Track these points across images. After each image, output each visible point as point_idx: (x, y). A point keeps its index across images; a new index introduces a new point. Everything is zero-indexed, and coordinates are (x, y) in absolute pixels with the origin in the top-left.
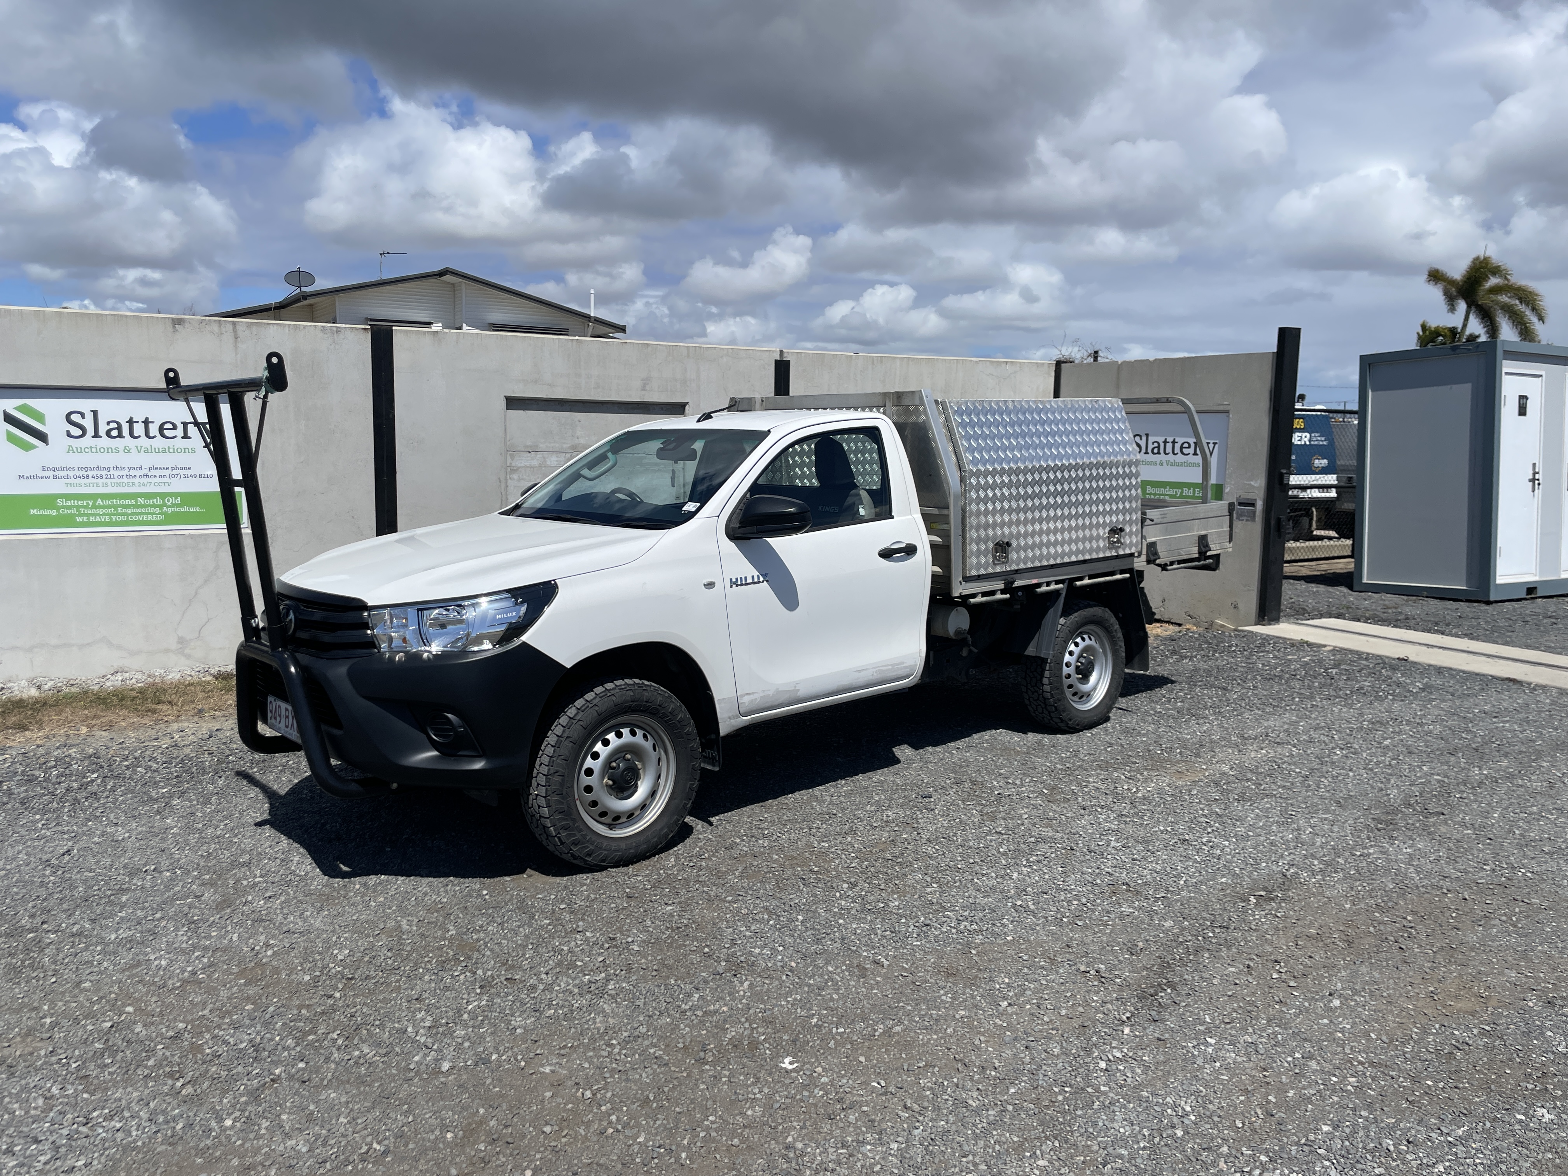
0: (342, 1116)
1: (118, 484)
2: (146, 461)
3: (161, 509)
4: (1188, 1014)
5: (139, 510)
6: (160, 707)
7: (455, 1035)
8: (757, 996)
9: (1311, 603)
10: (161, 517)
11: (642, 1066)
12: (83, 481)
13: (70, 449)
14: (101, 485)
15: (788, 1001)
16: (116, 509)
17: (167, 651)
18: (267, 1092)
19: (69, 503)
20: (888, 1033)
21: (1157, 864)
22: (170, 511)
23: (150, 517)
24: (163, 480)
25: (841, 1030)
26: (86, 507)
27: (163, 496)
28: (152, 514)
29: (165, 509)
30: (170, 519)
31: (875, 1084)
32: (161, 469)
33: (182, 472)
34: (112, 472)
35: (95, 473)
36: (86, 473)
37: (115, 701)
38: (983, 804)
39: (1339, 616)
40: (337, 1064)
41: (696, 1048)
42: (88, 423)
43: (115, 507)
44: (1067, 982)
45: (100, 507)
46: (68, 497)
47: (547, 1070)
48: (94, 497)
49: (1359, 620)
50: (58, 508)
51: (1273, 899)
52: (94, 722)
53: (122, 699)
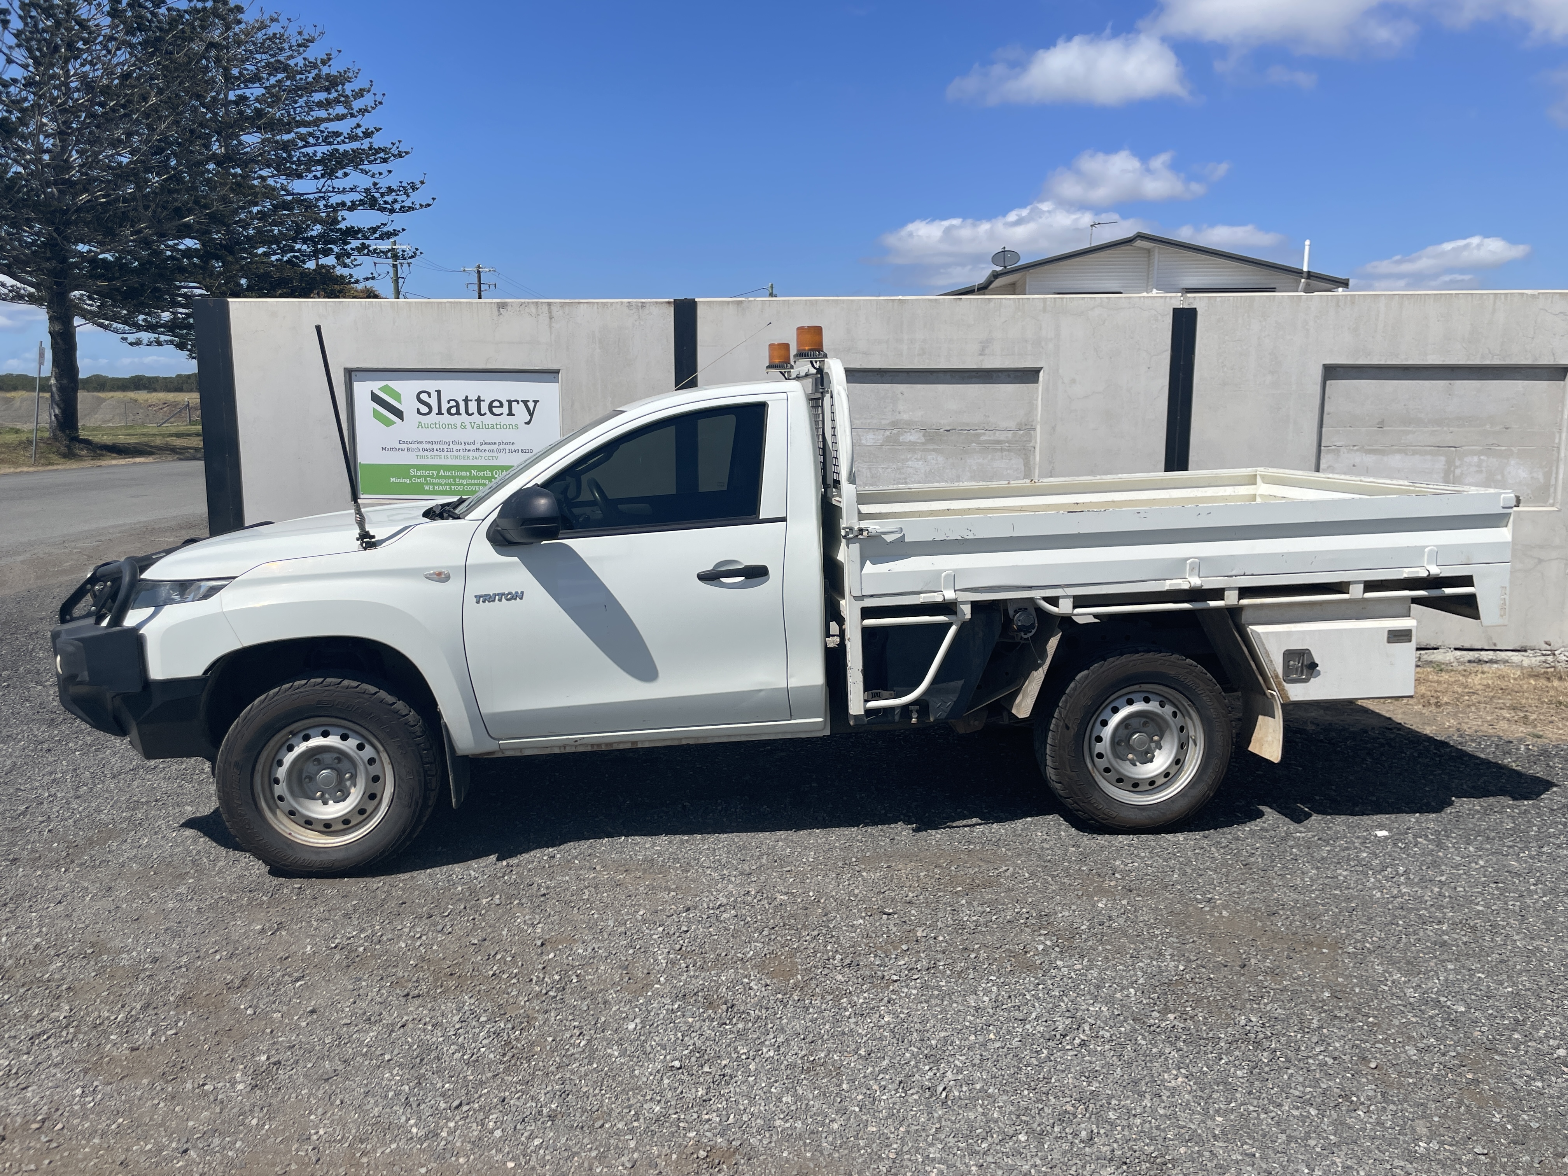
1: (456, 457)
2: (478, 436)
3: (490, 480)
5: (473, 481)
12: (429, 454)
13: (420, 425)
14: (443, 457)
16: (454, 480)
19: (419, 474)
24: (491, 454)
26: (432, 477)
27: (492, 468)
28: (483, 484)
32: (490, 444)
33: (507, 447)
34: (452, 446)
35: (438, 446)
36: (431, 447)
42: (433, 402)
45: (442, 477)
46: (419, 467)
48: (437, 468)
50: (411, 477)
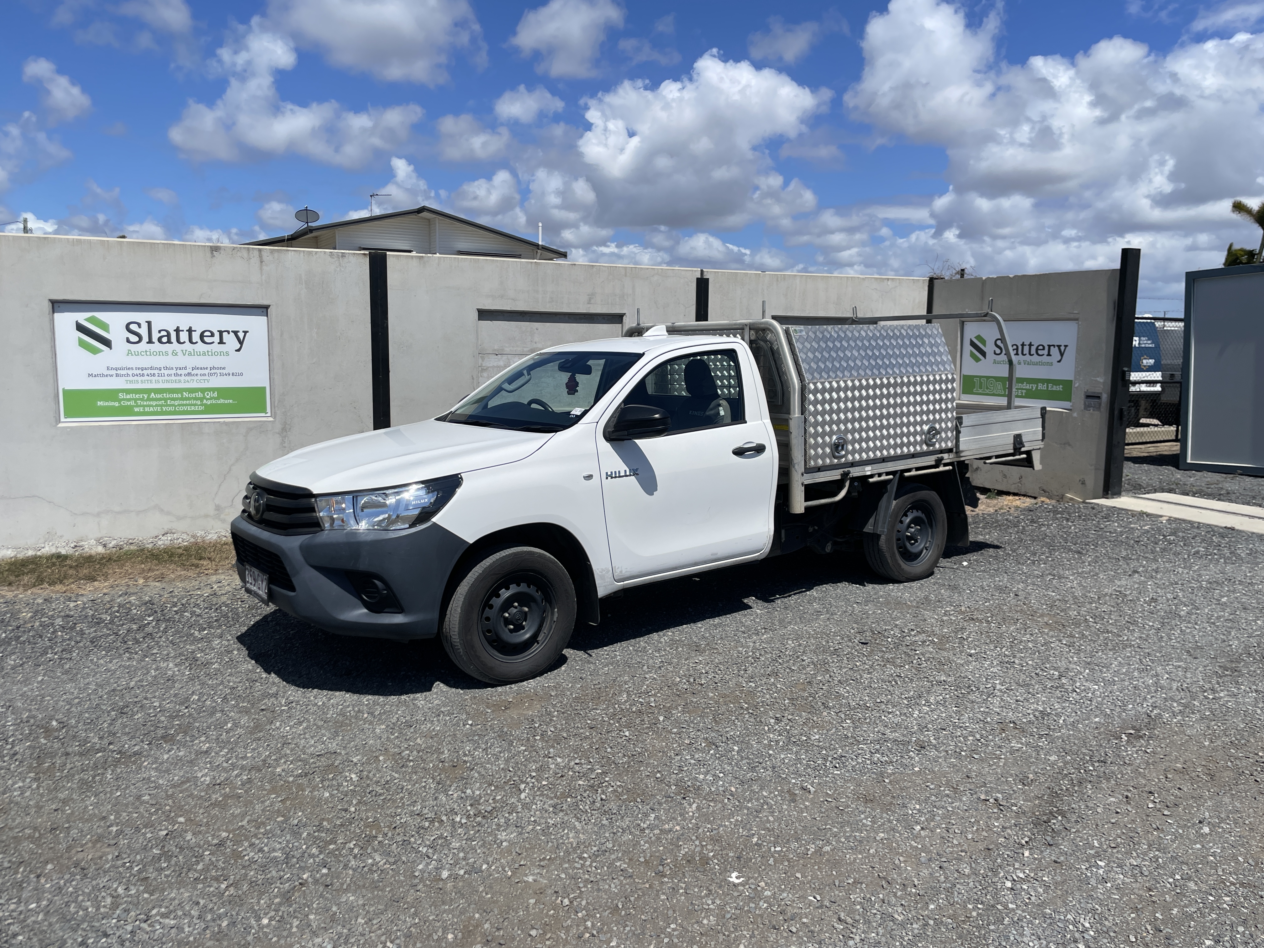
0: (361, 917)
1: (168, 381)
2: (190, 362)
3: (202, 401)
4: (1079, 839)
5: (185, 402)
6: (201, 562)
7: (451, 846)
8: (705, 817)
9: (1145, 480)
10: (202, 408)
11: (610, 878)
12: (140, 378)
13: (129, 353)
14: (154, 381)
15: (731, 822)
16: (166, 402)
17: (206, 516)
18: (297, 894)
19: (128, 397)
20: (819, 851)
21: (1038, 705)
22: (209, 402)
23: (193, 408)
24: (203, 378)
25: (778, 849)
26: (142, 400)
27: (203, 390)
28: (195, 405)
29: (205, 401)
30: (209, 410)
31: (811, 898)
32: (201, 369)
33: (218, 371)
34: (163, 371)
35: (149, 372)
36: (142, 372)
37: (166, 557)
38: (883, 651)
39: (1170, 491)
40: (354, 870)
41: (655, 863)
42: (144, 332)
43: (166, 400)
44: (970, 809)
45: (153, 400)
46: (128, 391)
47: (530, 879)
48: (148, 391)
49: (1188, 495)
50: (120, 401)
51: (1141, 737)
52: (149, 575)
53: (172, 555)
